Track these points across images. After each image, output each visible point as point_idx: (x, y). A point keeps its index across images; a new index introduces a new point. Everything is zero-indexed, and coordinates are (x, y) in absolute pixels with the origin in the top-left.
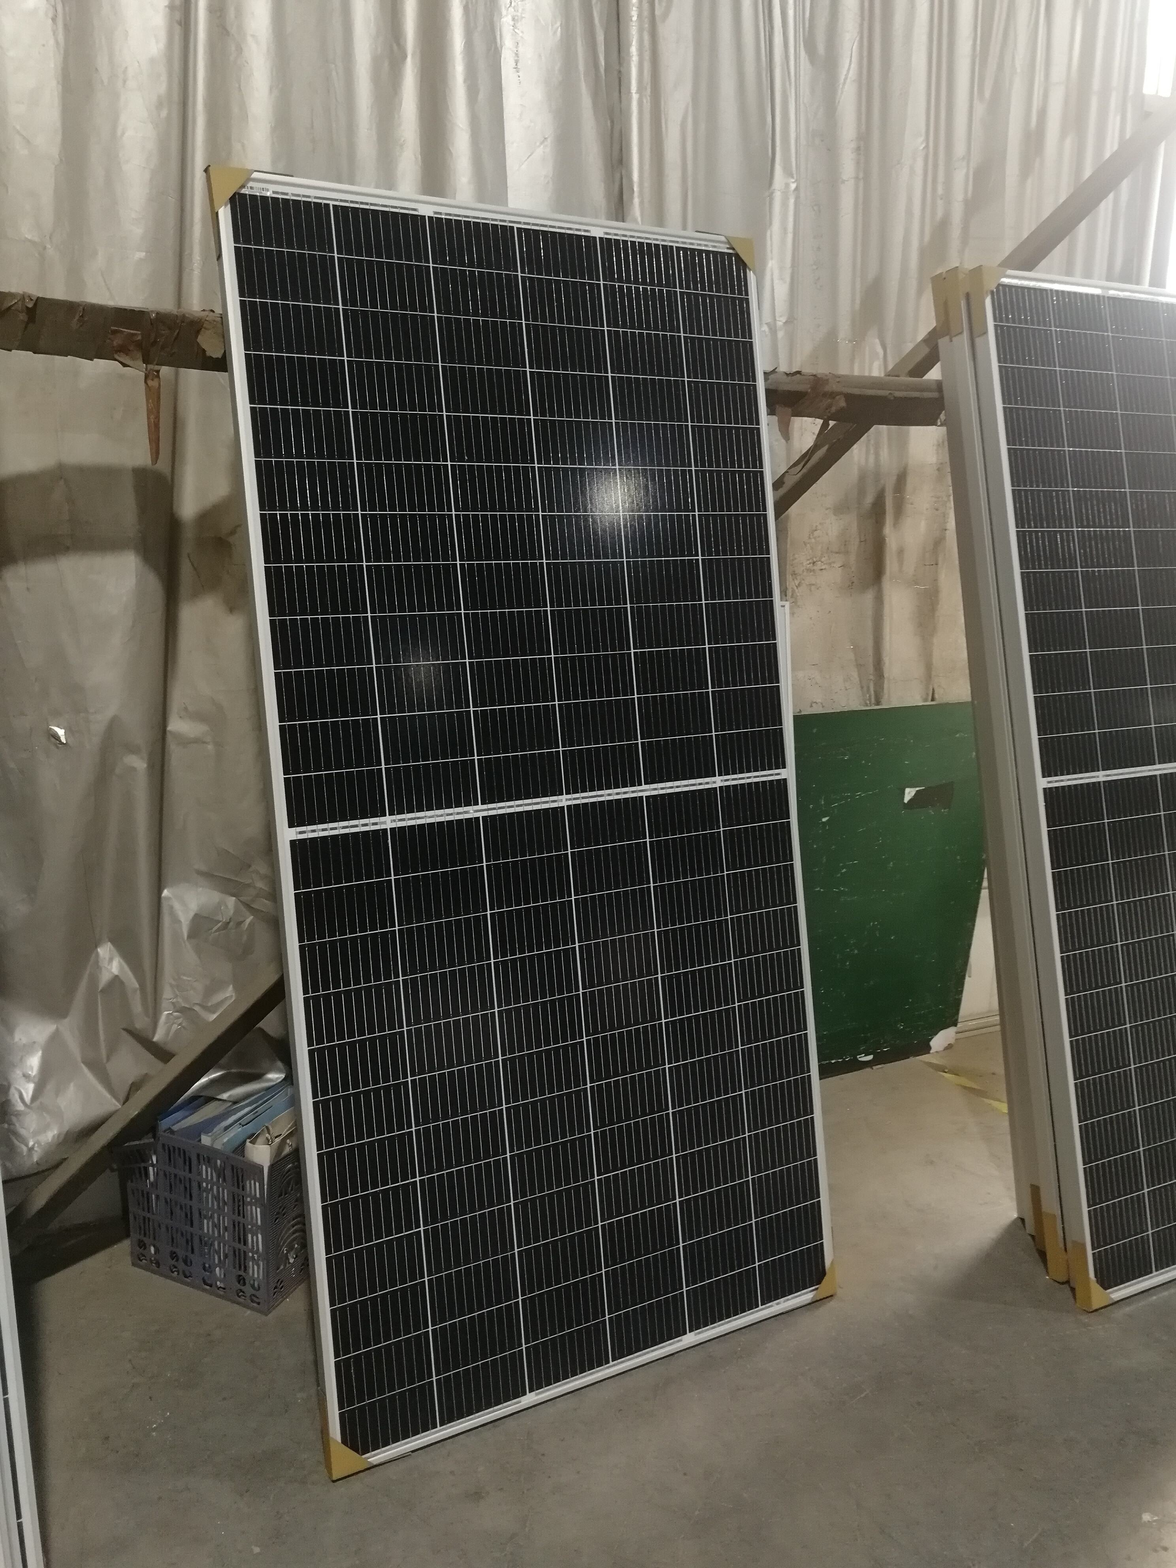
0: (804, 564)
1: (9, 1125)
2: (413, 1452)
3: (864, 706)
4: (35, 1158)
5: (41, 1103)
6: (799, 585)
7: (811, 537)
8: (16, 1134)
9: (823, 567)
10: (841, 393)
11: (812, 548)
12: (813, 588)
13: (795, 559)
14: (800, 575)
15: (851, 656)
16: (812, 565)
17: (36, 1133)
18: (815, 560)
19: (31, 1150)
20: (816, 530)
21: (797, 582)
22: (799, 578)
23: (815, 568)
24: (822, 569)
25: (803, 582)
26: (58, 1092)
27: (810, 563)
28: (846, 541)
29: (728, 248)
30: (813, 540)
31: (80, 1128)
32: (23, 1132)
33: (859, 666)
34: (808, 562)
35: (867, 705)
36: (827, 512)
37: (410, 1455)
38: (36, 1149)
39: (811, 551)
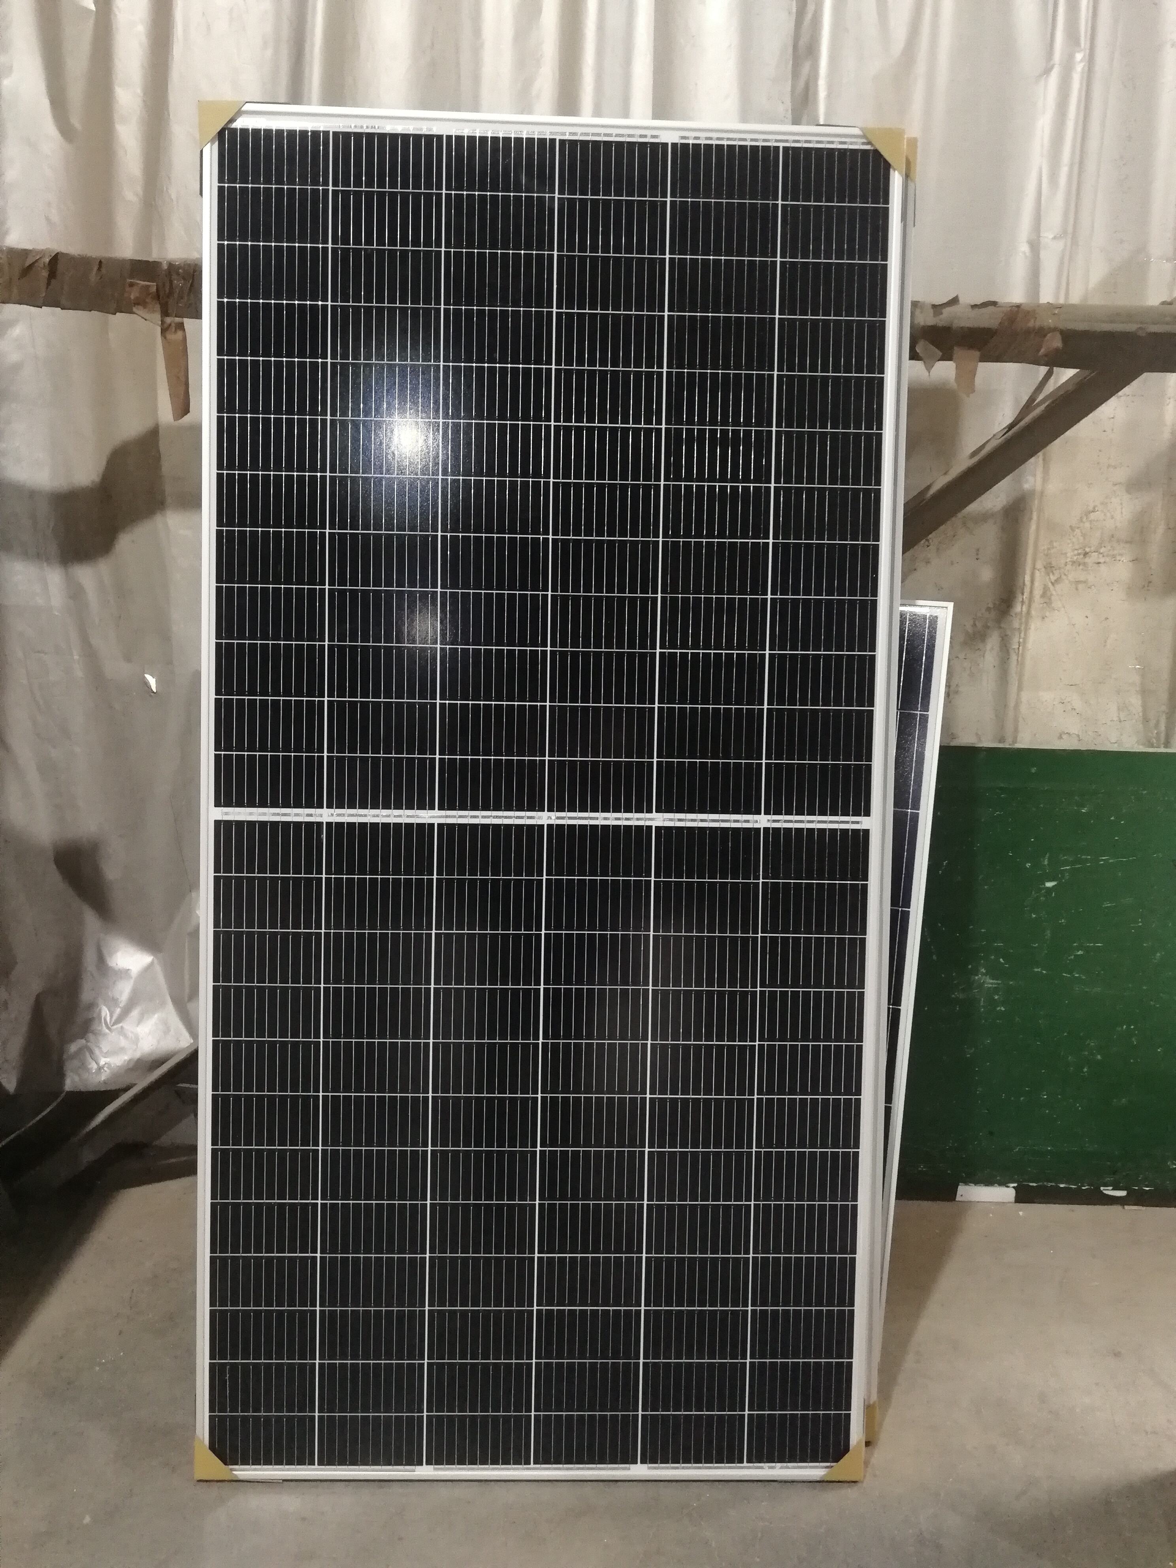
0: (1069, 555)
1: (88, 1041)
2: (284, 1480)
3: (1144, 744)
4: (103, 1077)
5: (122, 1027)
6: (1057, 581)
7: (1084, 519)
8: (91, 1052)
9: (1102, 560)
10: (1055, 330)
11: (1084, 535)
12: (1080, 586)
13: (1053, 548)
14: (1060, 568)
15: (1137, 679)
16: (1082, 556)
17: (106, 1055)
18: (1087, 550)
19: (100, 1069)
20: (1093, 512)
21: (1053, 578)
22: (1057, 573)
23: (1087, 560)
24: (1099, 563)
25: (1064, 577)
26: (140, 1021)
27: (1079, 554)
28: (1143, 528)
29: (863, 144)
30: (1087, 525)
31: (153, 1058)
32: (97, 1051)
33: (1145, 692)
34: (1076, 552)
35: (1152, 746)
36: (1115, 488)
37: (279, 1483)
38: (105, 1069)
39: (1081, 538)
